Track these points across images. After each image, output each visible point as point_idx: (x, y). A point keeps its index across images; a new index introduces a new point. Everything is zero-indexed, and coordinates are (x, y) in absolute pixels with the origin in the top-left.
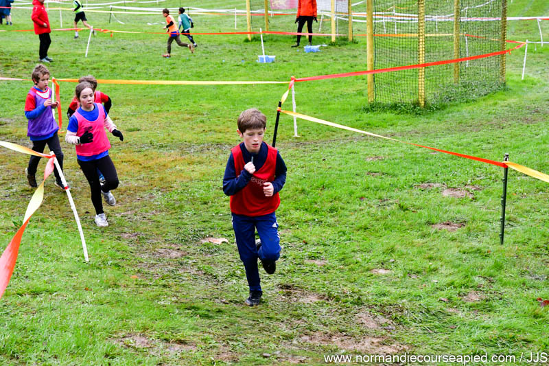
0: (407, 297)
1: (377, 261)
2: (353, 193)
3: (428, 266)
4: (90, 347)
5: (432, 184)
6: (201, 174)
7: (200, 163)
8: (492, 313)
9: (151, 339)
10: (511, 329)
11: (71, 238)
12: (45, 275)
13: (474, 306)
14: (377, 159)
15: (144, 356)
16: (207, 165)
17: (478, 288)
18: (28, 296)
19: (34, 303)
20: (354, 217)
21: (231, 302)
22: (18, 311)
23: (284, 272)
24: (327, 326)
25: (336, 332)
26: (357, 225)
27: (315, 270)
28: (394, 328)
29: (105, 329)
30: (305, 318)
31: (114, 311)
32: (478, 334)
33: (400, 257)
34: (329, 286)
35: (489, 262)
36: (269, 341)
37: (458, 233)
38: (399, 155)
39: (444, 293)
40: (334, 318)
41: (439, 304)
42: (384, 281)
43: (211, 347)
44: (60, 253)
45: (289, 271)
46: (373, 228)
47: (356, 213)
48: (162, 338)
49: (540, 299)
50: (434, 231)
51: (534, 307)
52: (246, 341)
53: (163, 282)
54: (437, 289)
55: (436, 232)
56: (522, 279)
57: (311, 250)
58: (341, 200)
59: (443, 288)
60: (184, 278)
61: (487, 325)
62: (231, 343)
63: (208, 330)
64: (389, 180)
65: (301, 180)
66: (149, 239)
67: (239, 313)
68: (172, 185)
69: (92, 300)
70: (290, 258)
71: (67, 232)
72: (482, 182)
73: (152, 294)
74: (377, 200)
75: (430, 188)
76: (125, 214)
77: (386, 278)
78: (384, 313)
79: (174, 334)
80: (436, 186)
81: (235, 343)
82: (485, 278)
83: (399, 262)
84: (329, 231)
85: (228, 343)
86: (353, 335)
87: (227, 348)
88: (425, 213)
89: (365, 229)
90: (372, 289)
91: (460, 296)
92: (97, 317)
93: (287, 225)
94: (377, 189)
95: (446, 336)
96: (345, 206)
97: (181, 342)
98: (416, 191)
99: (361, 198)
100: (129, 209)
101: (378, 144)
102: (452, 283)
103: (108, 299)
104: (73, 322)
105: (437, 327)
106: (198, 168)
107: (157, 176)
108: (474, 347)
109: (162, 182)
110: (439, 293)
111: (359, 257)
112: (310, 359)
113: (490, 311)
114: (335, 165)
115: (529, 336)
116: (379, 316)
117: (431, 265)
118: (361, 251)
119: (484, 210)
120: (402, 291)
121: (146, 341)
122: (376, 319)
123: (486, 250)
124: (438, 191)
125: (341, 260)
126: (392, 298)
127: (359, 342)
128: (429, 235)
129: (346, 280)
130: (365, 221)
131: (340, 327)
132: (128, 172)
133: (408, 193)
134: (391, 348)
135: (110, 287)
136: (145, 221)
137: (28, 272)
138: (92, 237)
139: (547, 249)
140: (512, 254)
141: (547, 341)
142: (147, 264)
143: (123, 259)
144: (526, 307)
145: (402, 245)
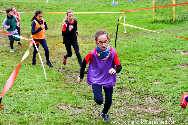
0: (166, 92)
1: (155, 79)
2: (146, 54)
4: (46, 109)
5: (177, 50)
6: (89, 47)
7: (89, 43)
9: (69, 107)
11: (40, 70)
12: (30, 84)
14: (156, 41)
15: (66, 113)
16: (91, 44)
18: (24, 91)
19: (26, 93)
20: (146, 62)
22: (20, 96)
23: (119, 83)
25: (138, 105)
26: (147, 66)
27: (131, 82)
28: (160, 103)
29: (52, 103)
30: (127, 100)
31: (55, 96)
33: (163, 77)
34: (136, 88)
36: (112, 108)
37: (186, 68)
38: (164, 39)
39: (180, 91)
40: (138, 100)
41: (178, 95)
43: (91, 110)
44: (36, 76)
45: (121, 83)
46: (154, 67)
47: (147, 61)
48: (73, 106)
50: (177, 68)
54: (177, 89)
55: (178, 68)
57: (130, 75)
58: (142, 56)
59: (180, 89)
63: (91, 104)
64: (160, 49)
65: (127, 49)
66: (69, 71)
69: (47, 93)
70: (122, 78)
71: (39, 68)
73: (69, 91)
74: (155, 56)
75: (176, 52)
76: (61, 62)
77: (158, 85)
78: (157, 98)
79: (77, 105)
81: (100, 109)
83: (163, 79)
84: (137, 68)
85: (97, 108)
86: (144, 106)
87: (97, 110)
88: (174, 61)
89: (151, 67)
90: (152, 89)
92: (49, 98)
94: (155, 52)
95: (180, 107)
96: (143, 59)
97: (80, 108)
98: (170, 53)
99: (149, 56)
101: (157, 35)
102: (183, 87)
103: (53, 92)
104: (40, 100)
105: (177, 103)
106: (88, 45)
110: (178, 91)
111: (148, 77)
112: (128, 114)
114: (140, 43)
117: (175, 80)
118: (149, 75)
120: (164, 90)
121: (67, 107)
122: (154, 100)
124: (179, 53)
125: (141, 79)
126: (160, 93)
127: (147, 108)
128: (175, 69)
129: (143, 86)
130: (151, 64)
131: (140, 103)
132: (62, 46)
133: (167, 53)
134: (159, 111)
135: (54, 88)
136: (68, 64)
137: (24, 83)
138: (48, 70)
142: (68, 80)
143: (59, 78)
145: (164, 73)
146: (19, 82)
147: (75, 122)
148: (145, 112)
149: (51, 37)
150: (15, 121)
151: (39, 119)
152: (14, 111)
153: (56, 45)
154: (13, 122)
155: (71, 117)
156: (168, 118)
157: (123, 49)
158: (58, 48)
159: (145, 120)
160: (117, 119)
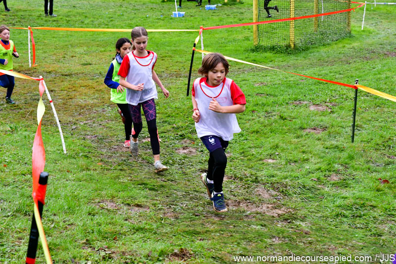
0: (289, 178)
1: (267, 154)
3: (302, 157)
4: (77, 208)
5: (302, 102)
8: (347, 188)
9: (118, 204)
10: (362, 199)
11: (51, 138)
13: (336, 184)
14: (262, 85)
15: (114, 214)
17: (337, 172)
18: (29, 176)
20: (248, 124)
21: (168, 180)
22: (24, 185)
23: (202, 161)
24: (236, 196)
25: (243, 200)
26: (251, 130)
28: (282, 198)
29: (86, 197)
31: (89, 185)
32: (339, 202)
33: (282, 151)
34: (234, 170)
35: (344, 155)
36: (198, 206)
37: (322, 135)
38: (277, 82)
39: (314, 175)
40: (240, 191)
41: (311, 182)
42: (273, 167)
43: (159, 209)
46: (262, 132)
47: (250, 122)
48: (125, 203)
49: (380, 179)
50: (305, 133)
51: (377, 184)
52: (182, 205)
53: (120, 168)
54: (309, 172)
55: (307, 135)
56: (368, 166)
59: (313, 171)
60: (134, 165)
61: (345, 196)
62: (172, 207)
63: (156, 198)
64: (272, 99)
66: (106, 139)
67: (175, 188)
69: (73, 178)
70: (205, 152)
71: (48, 134)
72: (337, 101)
73: (113, 175)
74: (264, 113)
75: (300, 105)
76: (86, 122)
77: (273, 165)
78: (274, 189)
79: (133, 201)
80: (305, 103)
81: (175, 207)
82: (342, 165)
83: (282, 154)
85: (170, 207)
87: (170, 210)
88: (298, 121)
89: (257, 132)
90: (264, 172)
91: (325, 176)
92: (78, 189)
94: (264, 105)
95: (317, 203)
96: (242, 117)
97: (138, 206)
98: (290, 107)
99: (253, 111)
100: (89, 119)
101: (263, 74)
102: (320, 169)
103: (85, 178)
105: (311, 198)
108: (339, 210)
110: (311, 175)
111: (254, 151)
112: (227, 217)
113: (346, 187)
115: (373, 203)
116: (271, 190)
117: (304, 157)
118: (255, 147)
119: (339, 120)
120: (285, 173)
121: (115, 205)
122: (269, 192)
123: (342, 146)
124: (306, 106)
125: (241, 153)
126: (279, 179)
127: (259, 207)
128: (302, 136)
129: (246, 167)
130: (257, 127)
131: (245, 197)
132: (85, 93)
133: (286, 108)
134: (281, 210)
135: (84, 170)
136: (101, 127)
137: (26, 160)
138: (66, 138)
139: (384, 146)
140: (360, 149)
141: (387, 206)
142: (106, 156)
143: (89, 152)
144: (371, 184)
145: (283, 143)
146: (16, 159)
147: (135, 231)
148: (257, 213)
149: (63, 75)
150: (24, 230)
151: (67, 226)
152: (17, 211)
153: (75, 90)
154: (21, 231)
155: (125, 222)
156: (298, 223)
158: (78, 96)
159: (259, 227)
160: (208, 226)
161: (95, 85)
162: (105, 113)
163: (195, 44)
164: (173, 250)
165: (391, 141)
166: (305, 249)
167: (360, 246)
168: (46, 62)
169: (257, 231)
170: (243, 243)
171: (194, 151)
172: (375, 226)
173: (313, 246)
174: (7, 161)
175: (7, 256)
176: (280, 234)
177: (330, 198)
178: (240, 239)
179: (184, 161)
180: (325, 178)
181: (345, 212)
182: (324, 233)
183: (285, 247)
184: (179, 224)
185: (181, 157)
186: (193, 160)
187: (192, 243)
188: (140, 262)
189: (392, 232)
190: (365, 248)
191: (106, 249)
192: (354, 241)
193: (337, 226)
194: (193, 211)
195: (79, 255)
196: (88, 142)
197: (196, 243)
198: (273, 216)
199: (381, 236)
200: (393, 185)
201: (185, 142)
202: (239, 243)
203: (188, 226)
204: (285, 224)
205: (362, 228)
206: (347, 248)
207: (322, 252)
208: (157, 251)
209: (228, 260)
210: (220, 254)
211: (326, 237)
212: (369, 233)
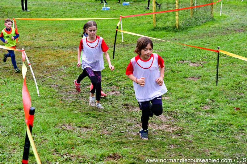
0: (178, 108)
3: (186, 95)
4: (48, 130)
5: (185, 61)
9: (73, 126)
10: (224, 120)
13: (207, 111)
14: (159, 51)
15: (71, 133)
17: (208, 104)
18: (17, 111)
19: (20, 113)
21: (104, 111)
22: (14, 116)
23: (124, 99)
28: (174, 120)
29: (53, 123)
30: (136, 117)
31: (55, 115)
32: (209, 122)
33: (173, 91)
35: (212, 93)
36: (123, 126)
37: (197, 81)
38: (169, 49)
39: (194, 106)
41: (192, 110)
42: (168, 102)
43: (99, 129)
45: (126, 99)
48: (78, 126)
49: (235, 108)
51: (233, 111)
52: (113, 126)
53: (73, 104)
54: (191, 104)
55: (188, 81)
56: (226, 100)
59: (193, 104)
60: (81, 102)
61: (213, 119)
62: (107, 127)
63: (96, 122)
65: (127, 60)
66: (63, 87)
67: (108, 116)
68: (70, 64)
69: (44, 112)
70: (126, 93)
71: (28, 84)
72: (206, 60)
73: (69, 109)
75: (184, 63)
76: (51, 76)
78: (169, 115)
79: (82, 124)
81: (108, 127)
82: (210, 99)
83: (173, 94)
85: (106, 127)
87: (106, 129)
88: (183, 73)
91: (201, 107)
92: (48, 118)
93: (123, 80)
95: (196, 123)
97: (86, 127)
98: (178, 64)
100: (52, 74)
101: (160, 45)
102: (197, 102)
103: (52, 111)
105: (192, 120)
107: (63, 60)
108: (210, 127)
109: (66, 63)
110: (192, 106)
113: (214, 113)
115: (231, 122)
117: (187, 95)
119: (208, 71)
120: (176, 105)
121: (71, 127)
122: (166, 117)
123: (210, 88)
124: (187, 64)
126: (172, 109)
127: (160, 126)
128: (185, 82)
131: (152, 121)
132: (50, 59)
133: (174, 65)
134: (174, 128)
135: (51, 106)
136: (60, 79)
137: (15, 101)
138: (39, 87)
139: (236, 87)
140: (221, 90)
141: (239, 124)
142: (64, 97)
143: (54, 95)
144: (229, 111)
145: (174, 87)
146: (9, 100)
147: (85, 143)
148: (160, 130)
149: (35, 48)
151: (43, 141)
152: (11, 132)
153: (43, 57)
154: (15, 145)
155: (78, 137)
156: (185, 136)
157: (123, 60)
158: (45, 61)
159: (161, 139)
160: (130, 139)
161: (55, 53)
162: (62, 71)
163: (117, 27)
164: (109, 154)
165: (241, 84)
166: (190, 151)
167: (224, 149)
168: (24, 40)
169: (160, 141)
170: (152, 149)
171: (119, 93)
172: (232, 136)
173: (195, 150)
174: (3, 101)
175: (6, 160)
176: (174, 143)
177: (204, 120)
178: (150, 146)
179: (112, 99)
180: (201, 108)
181: (213, 128)
182: (201, 142)
183: (178, 151)
184: (111, 138)
185: (111, 97)
186: (119, 98)
187: (120, 149)
188: (89, 162)
189: (243, 140)
190: (227, 150)
191: (67, 154)
192: (220, 146)
193: (209, 137)
194: (120, 130)
195: (51, 158)
196: (53, 89)
197: (123, 149)
198: (169, 132)
199: (236, 142)
200: (242, 111)
201: (113, 88)
202: (149, 149)
203: (117, 139)
204: (177, 136)
205: (224, 138)
206: (216, 150)
207: (200, 153)
208: (99, 155)
209: (143, 159)
210: (138, 156)
211: (202, 144)
212: (229, 141)
